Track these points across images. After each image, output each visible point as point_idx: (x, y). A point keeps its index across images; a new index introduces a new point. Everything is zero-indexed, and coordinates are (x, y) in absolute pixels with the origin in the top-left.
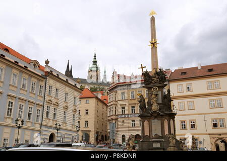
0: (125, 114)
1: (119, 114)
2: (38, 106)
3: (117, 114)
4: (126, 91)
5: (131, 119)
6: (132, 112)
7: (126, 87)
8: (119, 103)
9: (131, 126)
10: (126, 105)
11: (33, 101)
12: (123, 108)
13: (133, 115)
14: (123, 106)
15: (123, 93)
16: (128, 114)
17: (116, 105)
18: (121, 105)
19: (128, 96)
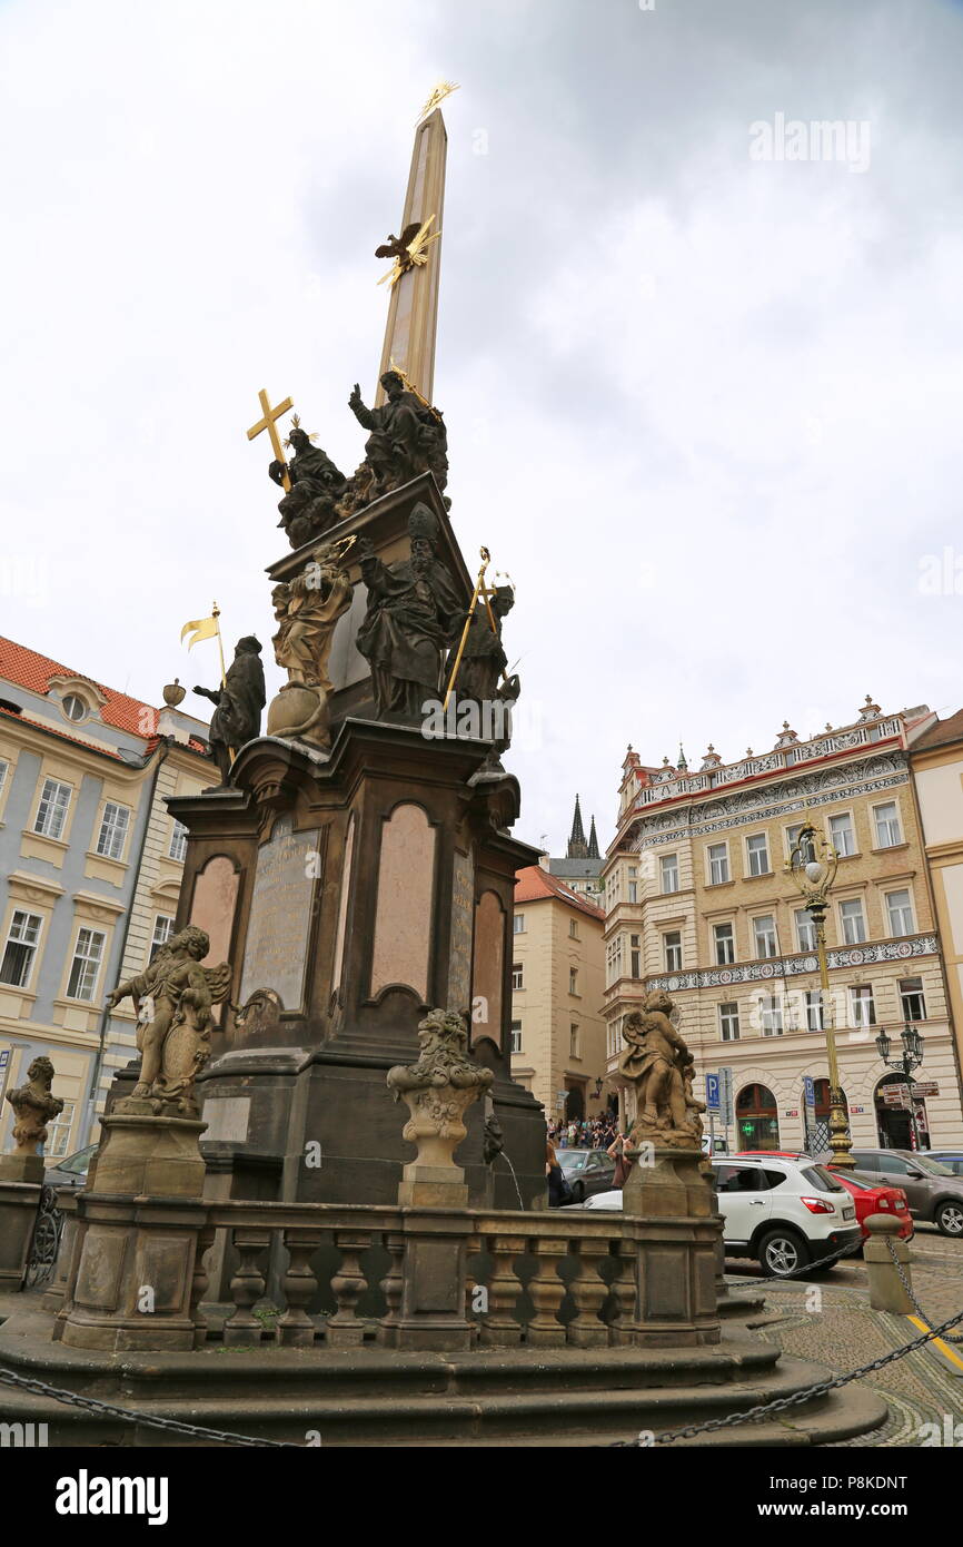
0: (681, 974)
1: (653, 971)
2: (82, 910)
3: (642, 975)
4: (681, 847)
5: (713, 999)
6: (721, 960)
7: (683, 823)
8: (653, 913)
9: (719, 1035)
10: (683, 919)
11: (53, 884)
12: (672, 938)
13: (726, 977)
14: (670, 929)
15: (667, 859)
16: (699, 972)
17: (640, 924)
18: (658, 924)
19: (696, 874)
